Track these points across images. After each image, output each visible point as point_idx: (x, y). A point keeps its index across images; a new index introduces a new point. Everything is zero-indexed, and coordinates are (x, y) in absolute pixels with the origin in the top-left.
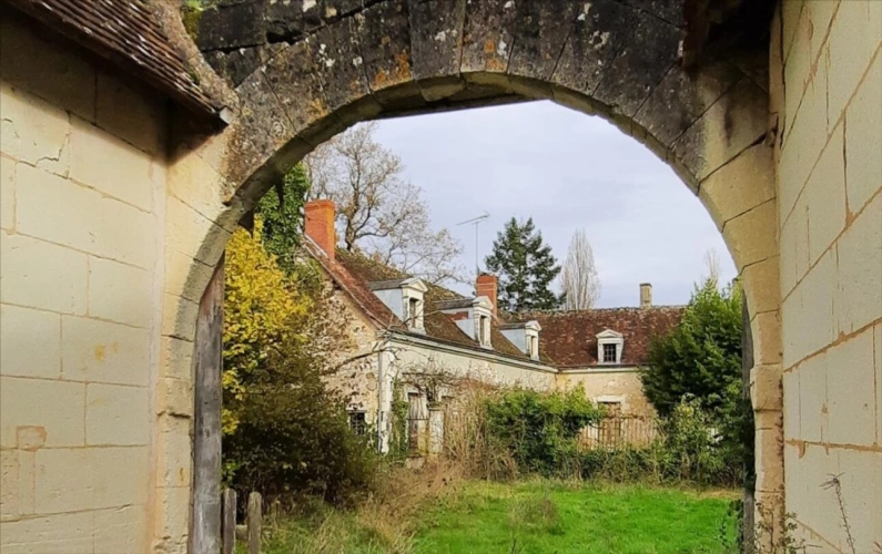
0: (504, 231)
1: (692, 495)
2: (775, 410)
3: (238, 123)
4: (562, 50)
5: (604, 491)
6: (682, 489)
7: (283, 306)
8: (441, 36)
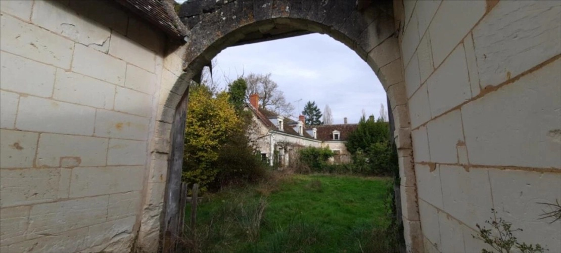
0: (307, 104)
1: (362, 178)
2: (408, 148)
3: (190, 41)
4: (310, 8)
5: (336, 177)
6: (359, 176)
7: (234, 119)
8: (265, 6)
